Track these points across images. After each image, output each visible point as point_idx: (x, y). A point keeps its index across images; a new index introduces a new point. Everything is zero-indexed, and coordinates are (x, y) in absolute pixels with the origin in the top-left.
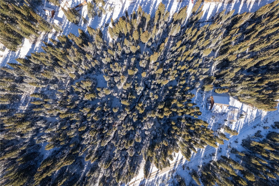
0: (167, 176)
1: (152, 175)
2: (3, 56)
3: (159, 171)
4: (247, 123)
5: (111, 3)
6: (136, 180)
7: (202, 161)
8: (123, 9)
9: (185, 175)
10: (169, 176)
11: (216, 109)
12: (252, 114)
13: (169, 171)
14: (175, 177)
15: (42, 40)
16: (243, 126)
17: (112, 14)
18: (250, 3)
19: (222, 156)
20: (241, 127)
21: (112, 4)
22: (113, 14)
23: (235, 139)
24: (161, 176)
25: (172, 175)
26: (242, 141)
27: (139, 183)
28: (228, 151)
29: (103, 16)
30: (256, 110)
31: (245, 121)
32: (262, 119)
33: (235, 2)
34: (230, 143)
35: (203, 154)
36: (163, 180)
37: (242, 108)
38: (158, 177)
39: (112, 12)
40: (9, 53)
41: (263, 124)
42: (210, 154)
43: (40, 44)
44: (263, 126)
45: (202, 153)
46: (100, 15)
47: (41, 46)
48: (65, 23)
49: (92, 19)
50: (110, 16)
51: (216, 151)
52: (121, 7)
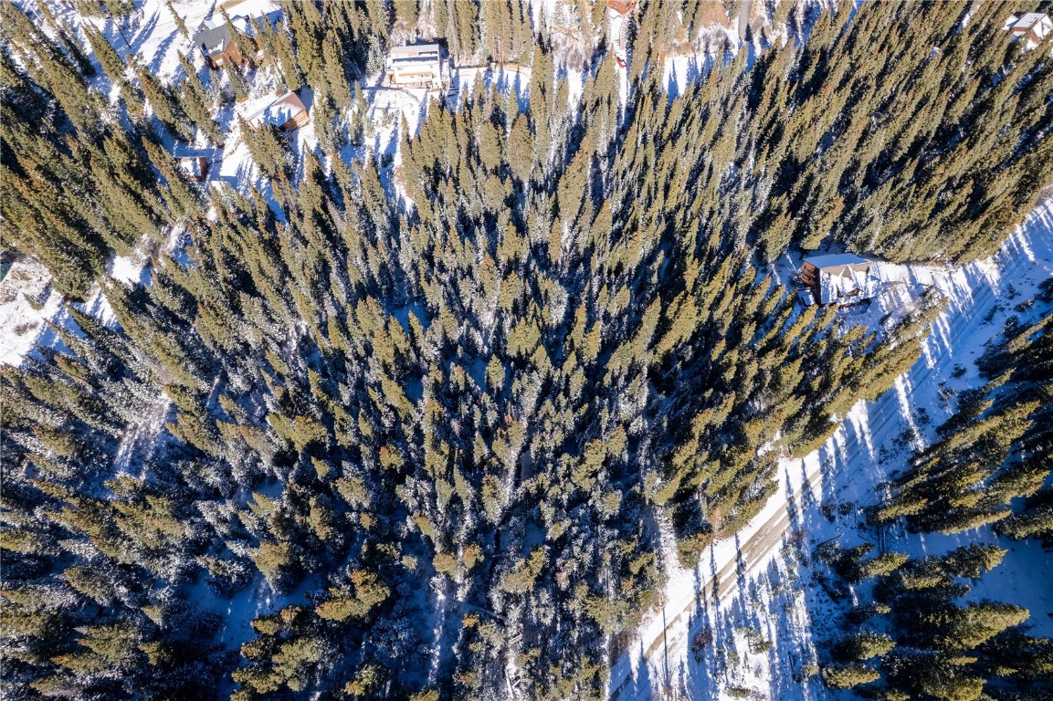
0: (782, 567)
3: (744, 557)
4: (957, 315)
5: (385, 106)
6: (668, 623)
7: (880, 471)
9: (844, 536)
10: (788, 562)
12: (954, 285)
13: (780, 545)
14: (814, 556)
21: (387, 109)
24: (760, 575)
25: (801, 558)
26: (977, 367)
27: (686, 630)
29: (369, 141)
32: (996, 292)
34: (942, 384)
35: (870, 446)
36: (775, 585)
37: (913, 278)
38: (748, 582)
39: (392, 127)
41: (1008, 301)
42: (895, 438)
44: (1012, 306)
46: (358, 144)
48: (248, 187)
50: (389, 139)
51: (911, 423)
52: (417, 109)
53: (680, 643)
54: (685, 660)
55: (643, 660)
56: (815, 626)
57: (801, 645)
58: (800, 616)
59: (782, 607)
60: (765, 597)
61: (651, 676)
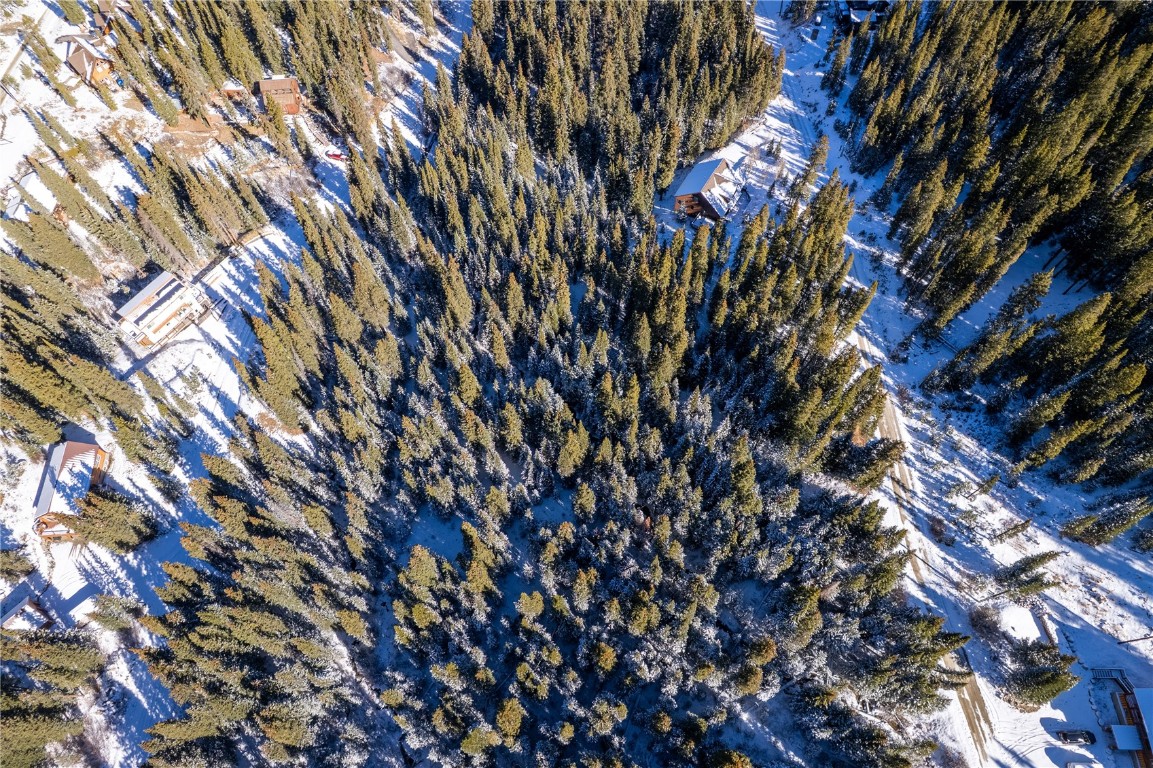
4: (801, 148)
5: (174, 373)
8: (219, 348)
9: (928, 363)
11: (721, 199)
12: (775, 130)
16: (806, 160)
17: (212, 388)
20: (805, 164)
21: (180, 374)
22: (217, 385)
25: (918, 406)
26: (856, 173)
29: (199, 421)
32: (802, 114)
33: (416, 72)
38: (913, 458)
39: (205, 387)
41: (817, 114)
42: (870, 267)
44: (823, 116)
46: (189, 430)
49: (180, 465)
50: (215, 400)
51: (867, 248)
54: (942, 554)
55: (922, 586)
56: (982, 441)
57: (989, 462)
58: (968, 444)
59: (952, 450)
60: (934, 455)
61: (939, 591)
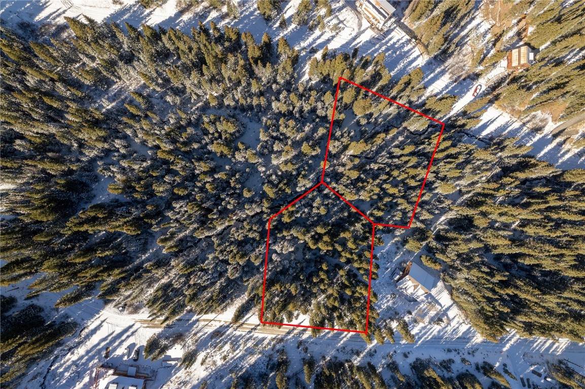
0: (266, 342)
1: (244, 326)
2: (123, 5)
3: (258, 327)
4: (441, 338)
5: (342, 19)
6: (216, 319)
7: (333, 352)
8: (354, 39)
9: (295, 357)
10: (269, 344)
11: (406, 286)
12: (458, 328)
13: (274, 336)
14: (278, 351)
15: (197, 14)
16: (432, 338)
17: (333, 37)
18: (568, 151)
19: (369, 364)
20: (428, 337)
21: (341, 22)
22: (335, 39)
23: (406, 351)
24: (257, 337)
25: (274, 346)
26: (415, 360)
27: (218, 326)
28: (384, 361)
29: (317, 32)
30: (469, 326)
31: (439, 332)
32: (469, 345)
33: (543, 135)
34: (395, 352)
35: (342, 342)
36: (257, 345)
37: (448, 309)
38: (251, 335)
39: (334, 33)
40: (134, 5)
41: (466, 354)
42: (354, 349)
43: (190, 19)
44: (463, 357)
45: (341, 340)
46: (312, 29)
47: (190, 22)
48: (249, 8)
49: (296, 27)
50: (327, 38)
51: (366, 351)
52: (354, 34)
53: (212, 327)
54: (209, 333)
55: (198, 320)
56: (253, 366)
58: (252, 360)
59: (250, 352)
60: (250, 344)
61: (195, 326)
